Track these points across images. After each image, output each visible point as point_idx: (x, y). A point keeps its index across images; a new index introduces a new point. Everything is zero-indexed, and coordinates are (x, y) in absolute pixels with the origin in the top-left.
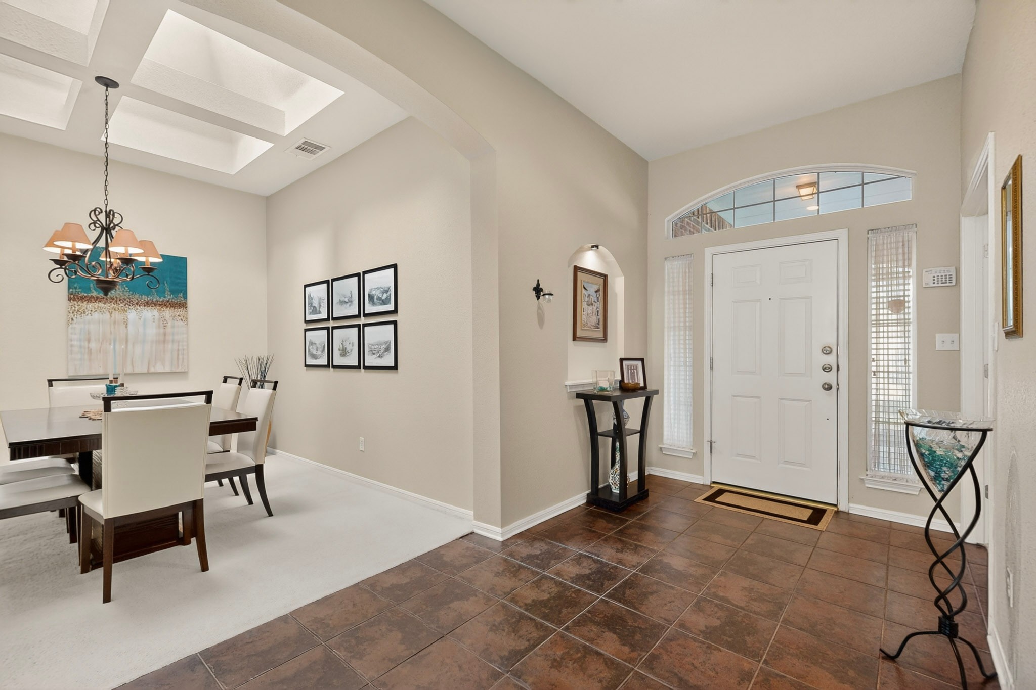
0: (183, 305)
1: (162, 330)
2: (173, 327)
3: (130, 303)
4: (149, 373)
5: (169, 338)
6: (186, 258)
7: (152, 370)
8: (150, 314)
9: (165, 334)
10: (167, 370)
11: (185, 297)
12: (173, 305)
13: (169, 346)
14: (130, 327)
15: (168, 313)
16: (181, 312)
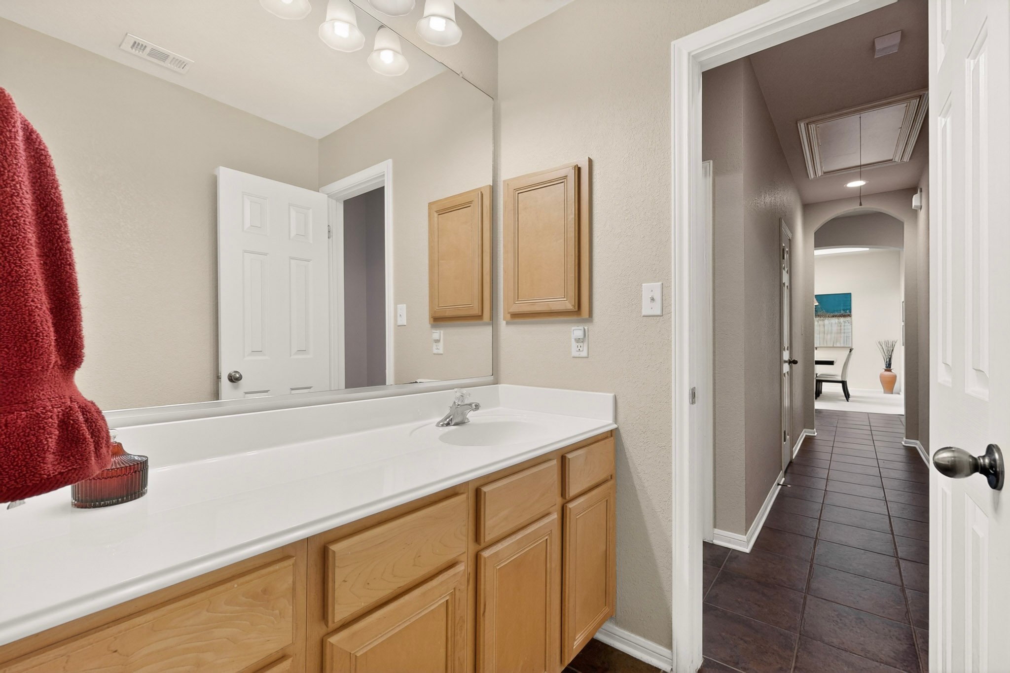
0: (850, 316)
1: (839, 328)
2: (844, 326)
3: (825, 317)
4: (833, 347)
5: (842, 331)
6: (850, 294)
7: (835, 346)
8: (835, 321)
9: (841, 329)
10: (842, 345)
11: (850, 312)
12: (844, 316)
13: (843, 335)
14: (826, 328)
15: (842, 320)
16: (848, 319)
